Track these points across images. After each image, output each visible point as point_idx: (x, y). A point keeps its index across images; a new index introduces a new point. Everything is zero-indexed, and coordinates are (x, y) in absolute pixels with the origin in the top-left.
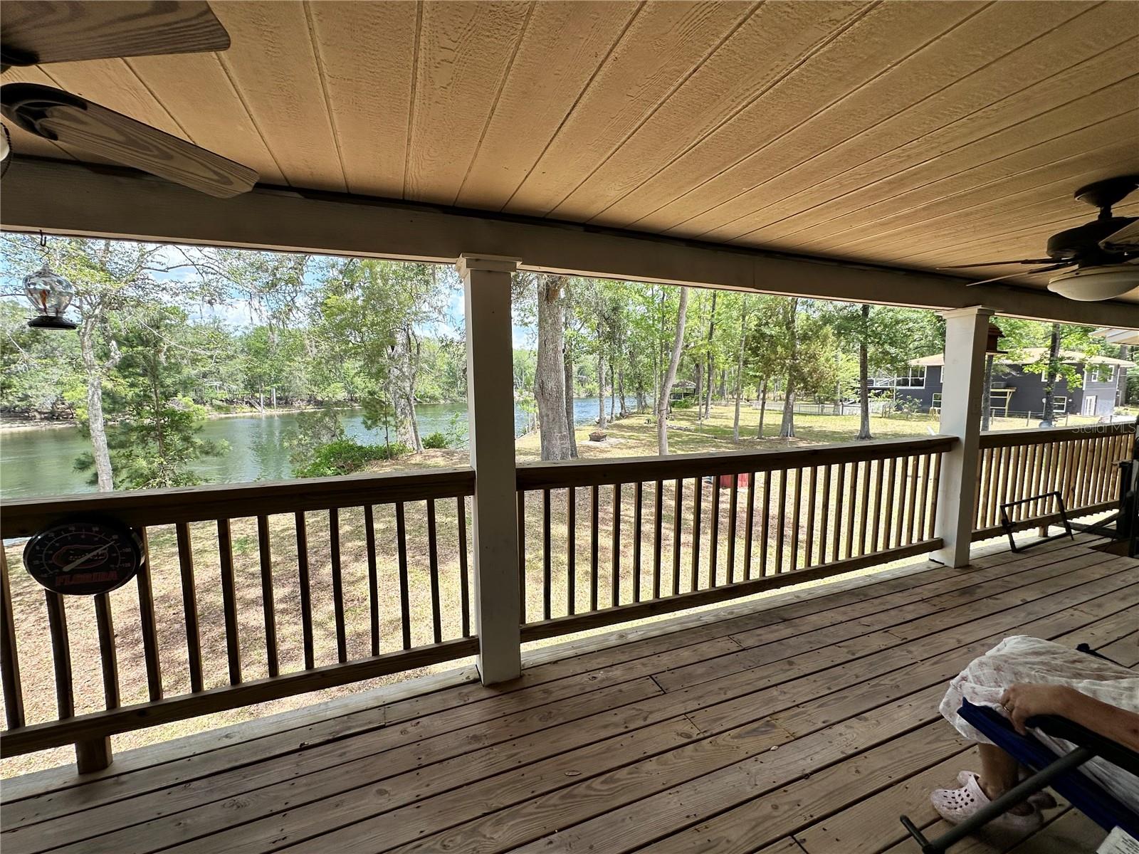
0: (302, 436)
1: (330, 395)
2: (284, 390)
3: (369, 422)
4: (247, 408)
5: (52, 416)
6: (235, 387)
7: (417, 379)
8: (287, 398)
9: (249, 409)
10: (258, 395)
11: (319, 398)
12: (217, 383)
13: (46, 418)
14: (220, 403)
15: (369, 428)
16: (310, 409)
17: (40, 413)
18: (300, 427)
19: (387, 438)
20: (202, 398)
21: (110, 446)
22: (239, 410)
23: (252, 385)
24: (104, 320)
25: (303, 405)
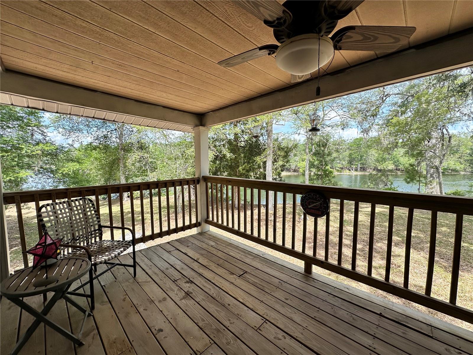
0: (369, 184)
1: (385, 167)
2: (363, 164)
3: (408, 180)
4: (348, 171)
5: (295, 171)
6: (344, 163)
7: (446, 158)
8: (364, 167)
9: (349, 172)
10: (352, 166)
11: (379, 168)
12: (339, 161)
13: (293, 171)
14: (338, 169)
15: (408, 183)
16: (374, 172)
17: (292, 170)
18: (369, 180)
19: (419, 189)
20: (333, 167)
21: (309, 180)
22: (345, 172)
23: (350, 162)
24: (312, 139)
25: (371, 171)
